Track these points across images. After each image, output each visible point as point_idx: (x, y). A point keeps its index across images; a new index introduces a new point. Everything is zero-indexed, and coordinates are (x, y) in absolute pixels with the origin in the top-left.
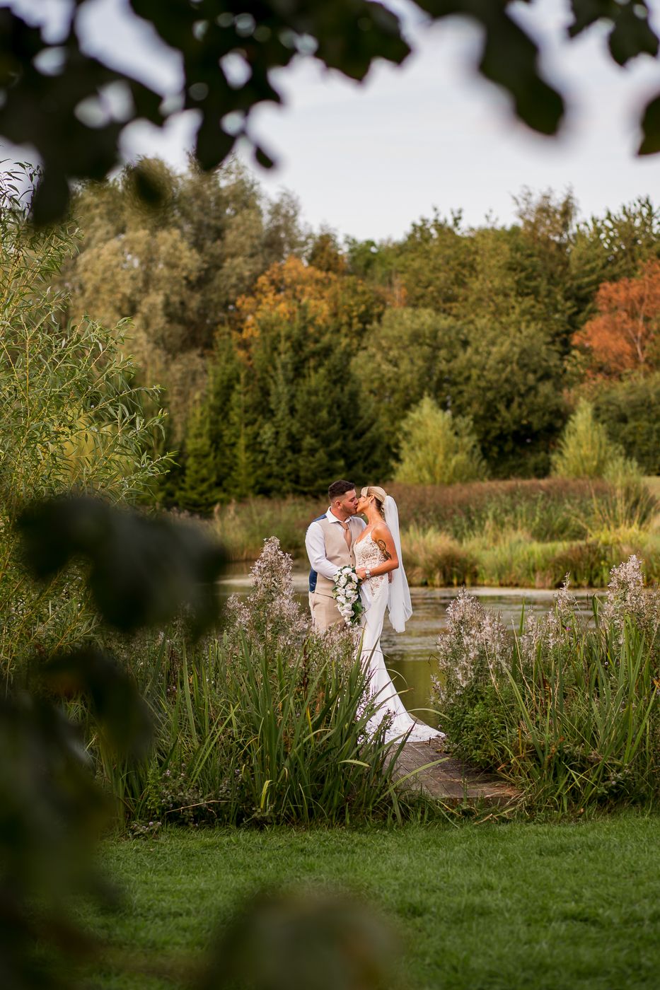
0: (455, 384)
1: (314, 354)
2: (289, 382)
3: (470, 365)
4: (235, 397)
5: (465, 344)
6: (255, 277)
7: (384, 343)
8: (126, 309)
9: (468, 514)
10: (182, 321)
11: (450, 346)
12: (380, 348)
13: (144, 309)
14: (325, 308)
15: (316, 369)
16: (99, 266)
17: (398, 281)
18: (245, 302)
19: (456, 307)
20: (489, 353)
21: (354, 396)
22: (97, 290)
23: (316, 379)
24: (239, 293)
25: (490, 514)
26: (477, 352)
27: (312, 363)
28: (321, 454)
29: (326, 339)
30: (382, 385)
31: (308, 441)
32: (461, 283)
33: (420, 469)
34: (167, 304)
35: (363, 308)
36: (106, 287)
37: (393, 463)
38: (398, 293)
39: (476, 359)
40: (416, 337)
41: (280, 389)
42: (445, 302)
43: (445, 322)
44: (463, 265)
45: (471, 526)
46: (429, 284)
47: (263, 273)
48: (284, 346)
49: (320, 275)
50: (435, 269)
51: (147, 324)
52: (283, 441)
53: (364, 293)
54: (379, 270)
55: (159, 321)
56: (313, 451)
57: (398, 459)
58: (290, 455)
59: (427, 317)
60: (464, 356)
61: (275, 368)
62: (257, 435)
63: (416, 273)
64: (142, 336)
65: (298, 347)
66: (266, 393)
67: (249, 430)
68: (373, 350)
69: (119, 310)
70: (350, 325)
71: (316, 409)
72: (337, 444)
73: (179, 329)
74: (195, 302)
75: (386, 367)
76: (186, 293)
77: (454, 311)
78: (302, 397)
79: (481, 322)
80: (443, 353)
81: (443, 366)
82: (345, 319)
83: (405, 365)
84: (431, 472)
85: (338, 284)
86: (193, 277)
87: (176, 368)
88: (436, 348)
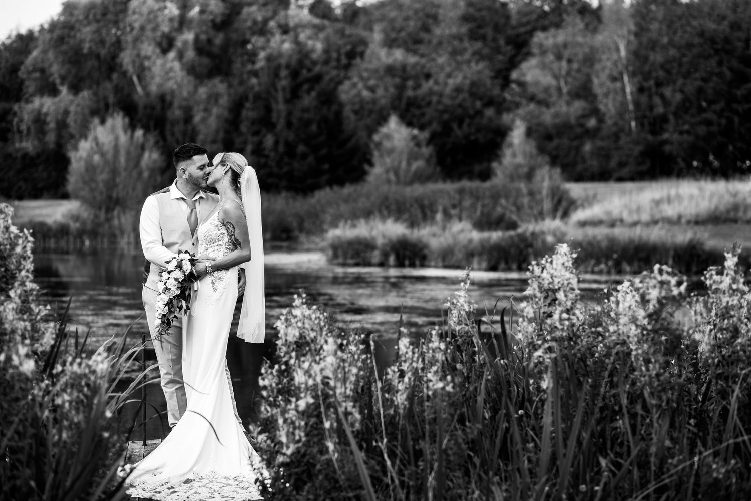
0: (419, 107)
1: (308, 80)
2: (287, 101)
3: (431, 92)
4: (244, 113)
5: (428, 76)
6: (266, 21)
7: (365, 74)
8: (165, 44)
9: (422, 208)
10: (209, 54)
11: (416, 78)
12: (362, 78)
13: (179, 43)
14: (319, 46)
15: (309, 92)
16: (145, 10)
17: (377, 27)
18: (257, 41)
19: (422, 48)
20: (446, 84)
21: (339, 114)
22: (142, 28)
23: (308, 100)
24: (253, 33)
25: (440, 208)
26: (436, 82)
27: (306, 87)
28: (311, 159)
29: (318, 69)
30: (362, 108)
31: (301, 148)
32: (426, 29)
33: (387, 172)
34: (197, 39)
35: (349, 47)
36: (149, 27)
37: (367, 167)
38: (377, 36)
39: (436, 88)
40: (390, 70)
41: (280, 107)
42: (413, 43)
43: (412, 59)
44: (428, 16)
45: (425, 218)
46: (401, 29)
47: (272, 18)
48: (284, 73)
49: (317, 21)
50: (407, 19)
51: (180, 56)
52: (281, 148)
53: (350, 36)
54: (362, 19)
55: (190, 54)
56: (304, 156)
57: (371, 165)
58: (286, 159)
59: (398, 55)
60: (427, 85)
61: (276, 90)
62: (260, 143)
63: (392, 21)
64: (177, 65)
65: (295, 74)
66: (269, 109)
67: (256, 139)
68: (356, 79)
69: (159, 44)
70: (339, 60)
71: (307, 124)
72: (324, 151)
73: (206, 61)
74: (219, 39)
75: (366, 93)
76: (212, 32)
77: (421, 51)
78: (297, 114)
79: (441, 60)
80: (410, 83)
81: (410, 93)
82: (335, 55)
83: (380, 92)
84: (396, 174)
85: (330, 29)
86: (219, 19)
87: (203, 91)
88: (405, 79)
